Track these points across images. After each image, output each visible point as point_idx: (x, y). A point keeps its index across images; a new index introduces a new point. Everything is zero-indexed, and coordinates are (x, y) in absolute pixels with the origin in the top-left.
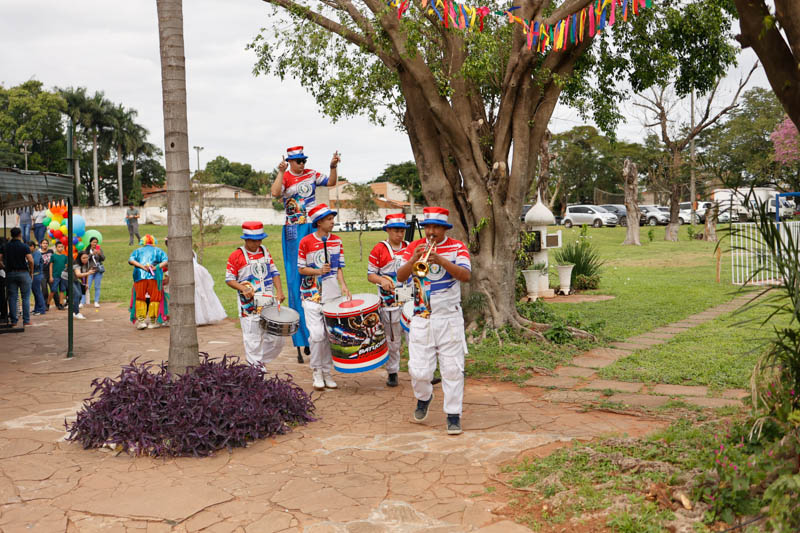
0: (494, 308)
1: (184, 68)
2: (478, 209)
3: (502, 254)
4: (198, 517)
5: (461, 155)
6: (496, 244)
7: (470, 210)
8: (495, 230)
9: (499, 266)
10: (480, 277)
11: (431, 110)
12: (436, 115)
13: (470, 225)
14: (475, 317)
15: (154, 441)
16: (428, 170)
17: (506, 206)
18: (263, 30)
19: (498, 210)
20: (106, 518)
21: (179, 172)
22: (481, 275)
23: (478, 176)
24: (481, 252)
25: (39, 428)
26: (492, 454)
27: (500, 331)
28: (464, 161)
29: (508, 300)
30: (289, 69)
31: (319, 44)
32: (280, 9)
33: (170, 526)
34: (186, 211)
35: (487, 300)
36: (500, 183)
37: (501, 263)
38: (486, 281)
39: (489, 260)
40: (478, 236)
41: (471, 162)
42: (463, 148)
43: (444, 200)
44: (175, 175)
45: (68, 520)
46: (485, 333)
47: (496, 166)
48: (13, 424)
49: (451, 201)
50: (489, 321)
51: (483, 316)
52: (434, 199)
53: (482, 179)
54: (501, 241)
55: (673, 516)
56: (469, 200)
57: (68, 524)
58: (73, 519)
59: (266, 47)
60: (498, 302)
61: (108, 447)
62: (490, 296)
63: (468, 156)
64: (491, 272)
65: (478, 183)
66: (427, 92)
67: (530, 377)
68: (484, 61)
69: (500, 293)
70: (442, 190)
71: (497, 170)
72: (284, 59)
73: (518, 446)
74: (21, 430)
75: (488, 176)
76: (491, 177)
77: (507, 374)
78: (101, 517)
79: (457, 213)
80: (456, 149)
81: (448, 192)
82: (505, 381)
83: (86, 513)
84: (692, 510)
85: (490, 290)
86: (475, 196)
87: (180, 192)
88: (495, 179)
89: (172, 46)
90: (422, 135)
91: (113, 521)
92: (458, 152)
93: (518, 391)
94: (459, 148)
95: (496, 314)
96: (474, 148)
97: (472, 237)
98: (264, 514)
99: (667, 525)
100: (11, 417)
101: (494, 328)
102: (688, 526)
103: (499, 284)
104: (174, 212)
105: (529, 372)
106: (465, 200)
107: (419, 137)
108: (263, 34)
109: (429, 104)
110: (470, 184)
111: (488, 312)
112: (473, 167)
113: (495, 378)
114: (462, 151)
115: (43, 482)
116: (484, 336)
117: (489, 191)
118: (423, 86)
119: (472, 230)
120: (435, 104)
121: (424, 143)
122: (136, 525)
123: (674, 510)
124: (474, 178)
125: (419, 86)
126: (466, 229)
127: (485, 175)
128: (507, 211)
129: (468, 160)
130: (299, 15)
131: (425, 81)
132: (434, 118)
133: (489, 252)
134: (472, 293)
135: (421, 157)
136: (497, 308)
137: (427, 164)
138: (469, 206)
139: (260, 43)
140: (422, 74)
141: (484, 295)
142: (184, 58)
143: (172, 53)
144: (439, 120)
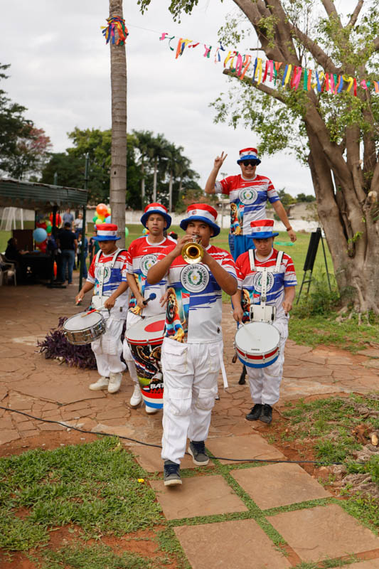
0: (361, 298)
1: (125, 123)
2: (354, 226)
3: (371, 258)
4: (77, 404)
5: (345, 186)
6: (368, 251)
7: (350, 226)
8: (367, 241)
9: (367, 268)
10: (353, 274)
11: (324, 152)
12: (327, 156)
13: (350, 236)
14: (347, 303)
15: (81, 358)
16: (322, 196)
17: (377, 224)
18: (221, 94)
19: (370, 227)
20: (28, 397)
21: (118, 191)
22: (354, 273)
23: (357, 202)
24: (356, 257)
25: (30, 344)
26: (289, 394)
27: (363, 315)
28: (347, 190)
29: (374, 293)
30: (241, 121)
31: (266, 103)
32: (234, 79)
33: (58, 406)
34: (121, 216)
35: (357, 292)
36: (372, 207)
37: (369, 266)
38: (357, 278)
39: (361, 263)
40: (355, 245)
41: (353, 191)
42: (347, 180)
43: (332, 218)
44: (115, 192)
45: (8, 395)
46: (351, 315)
47: (370, 194)
48: (17, 340)
49: (337, 218)
50: (356, 306)
51: (352, 304)
52: (325, 216)
53: (360, 203)
54: (371, 249)
55: (361, 449)
56: (349, 218)
57: (6, 396)
58: (10, 395)
59: (224, 106)
60: (365, 293)
61: (58, 359)
62: (359, 289)
63: (350, 186)
64: (362, 272)
65: (356, 206)
66: (321, 139)
67: (365, 348)
68: (351, 115)
69: (367, 288)
70: (331, 211)
71: (370, 198)
72: (236, 115)
73: (312, 392)
74: (20, 344)
75: (364, 201)
76: (366, 202)
77: (349, 345)
78: (24, 396)
79: (341, 228)
80: (342, 181)
81: (335, 211)
82: (345, 349)
83: (19, 392)
84: (377, 446)
85: (360, 285)
86: (354, 215)
87: (119, 203)
88: (369, 204)
89: (118, 109)
90: (319, 170)
91: (30, 399)
92: (343, 183)
93: (349, 357)
94: (344, 180)
95: (363, 303)
96: (355, 181)
97: (351, 245)
98: (114, 408)
99: (354, 453)
100: (19, 336)
101: (359, 312)
102: (367, 456)
103: (367, 281)
104: (114, 216)
105: (367, 345)
106: (347, 218)
107: (317, 171)
108: (222, 97)
109: (323, 148)
110: (350, 206)
111: (357, 300)
112: (354, 195)
113: (338, 347)
114: (345, 182)
115: (9, 374)
116: (350, 317)
117: (364, 213)
118: (318, 134)
119: (350, 240)
120: (327, 148)
121: (320, 176)
122: (41, 403)
123: (364, 445)
124: (354, 203)
125: (316, 135)
126: (347, 238)
127: (362, 200)
128: (377, 228)
129: (350, 189)
130: (247, 83)
131: (320, 131)
132: (326, 158)
133: (362, 257)
134: (347, 286)
135: (318, 186)
136: (364, 299)
137: (322, 191)
138: (349, 222)
139: (220, 103)
140: (318, 126)
141: (356, 288)
142: (126, 117)
143: (118, 113)
144: (330, 159)
